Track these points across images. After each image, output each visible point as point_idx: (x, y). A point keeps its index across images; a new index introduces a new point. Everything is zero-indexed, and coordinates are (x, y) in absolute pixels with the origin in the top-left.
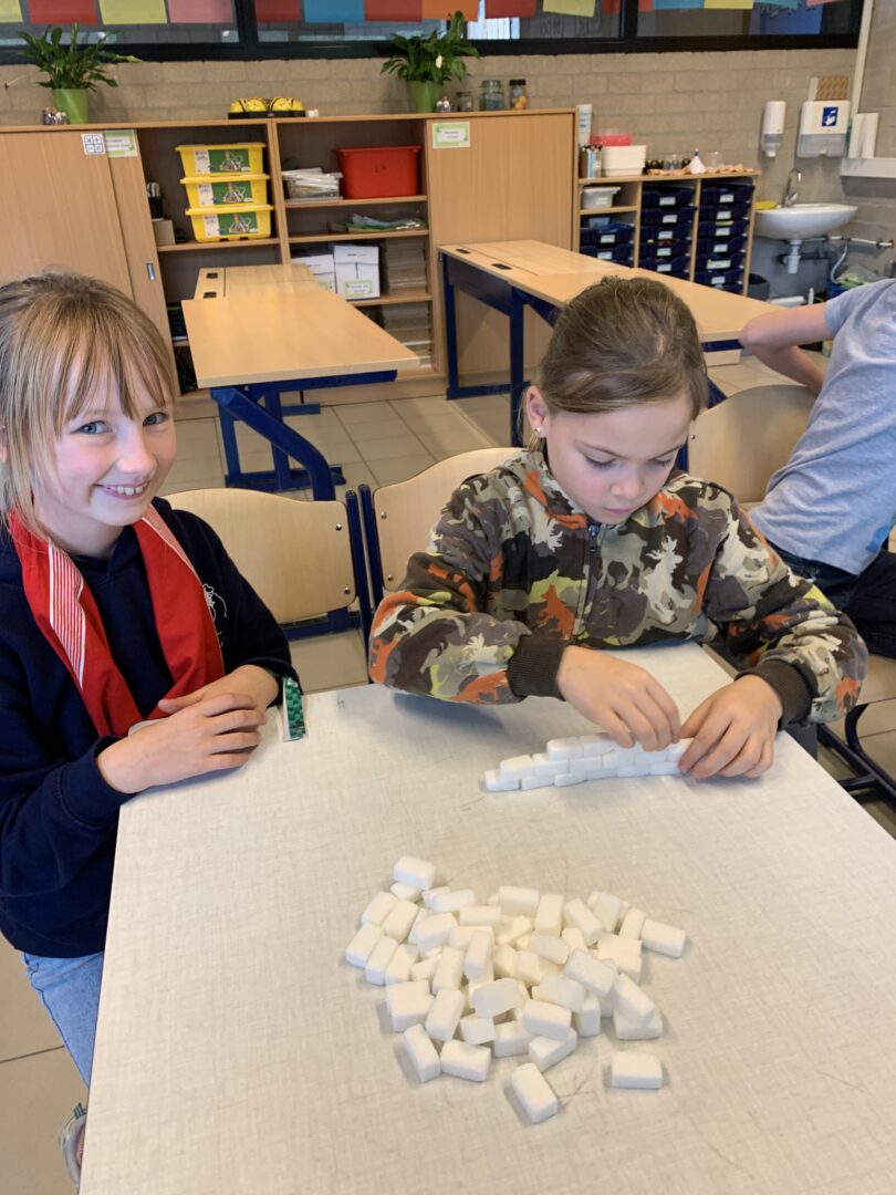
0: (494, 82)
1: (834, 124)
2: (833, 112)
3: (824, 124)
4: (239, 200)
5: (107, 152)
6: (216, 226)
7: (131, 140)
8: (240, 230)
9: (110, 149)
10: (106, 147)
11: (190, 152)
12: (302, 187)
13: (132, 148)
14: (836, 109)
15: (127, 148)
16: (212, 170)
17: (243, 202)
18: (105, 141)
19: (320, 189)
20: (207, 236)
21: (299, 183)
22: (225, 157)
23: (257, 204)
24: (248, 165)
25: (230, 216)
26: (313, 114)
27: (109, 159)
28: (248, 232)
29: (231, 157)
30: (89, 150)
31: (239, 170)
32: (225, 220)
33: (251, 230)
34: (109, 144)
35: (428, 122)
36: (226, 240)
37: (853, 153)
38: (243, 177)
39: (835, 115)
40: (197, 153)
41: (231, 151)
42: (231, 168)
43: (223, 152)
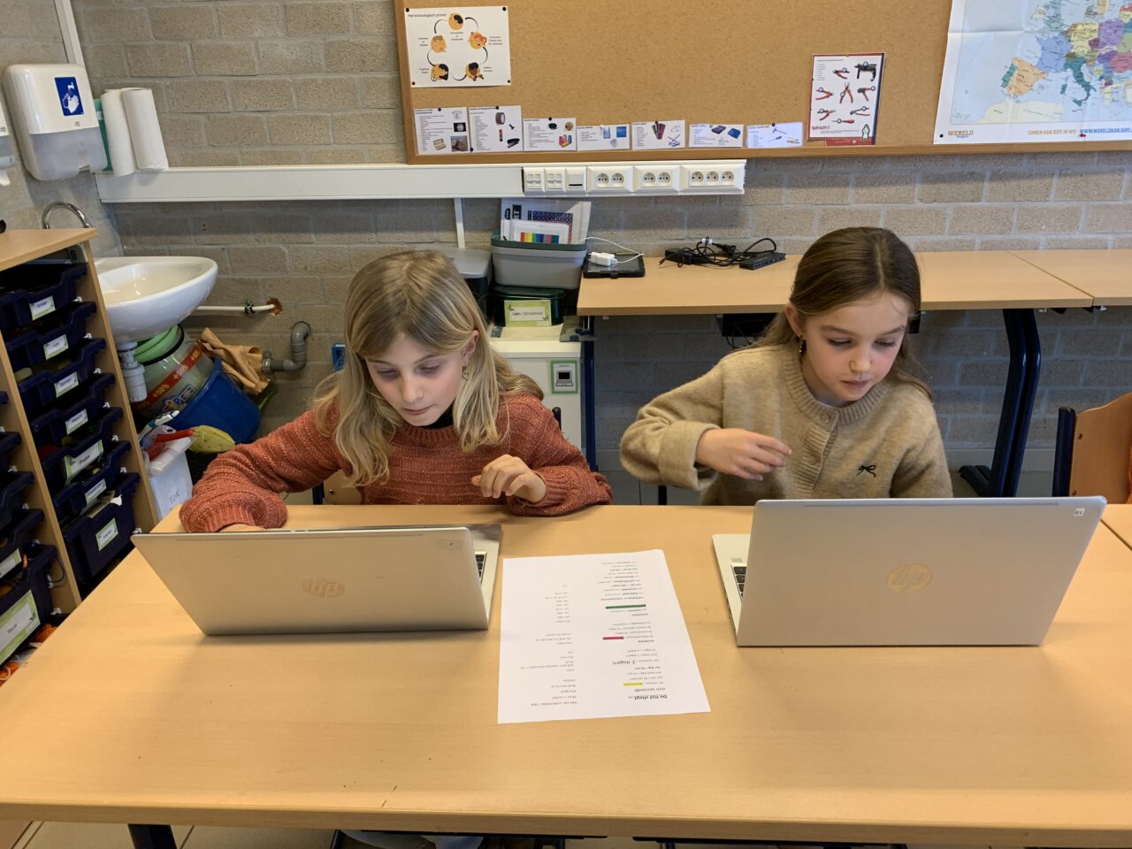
1: (79, 111)
2: (71, 87)
3: (67, 112)
14: (73, 80)
37: (124, 165)
39: (75, 92)
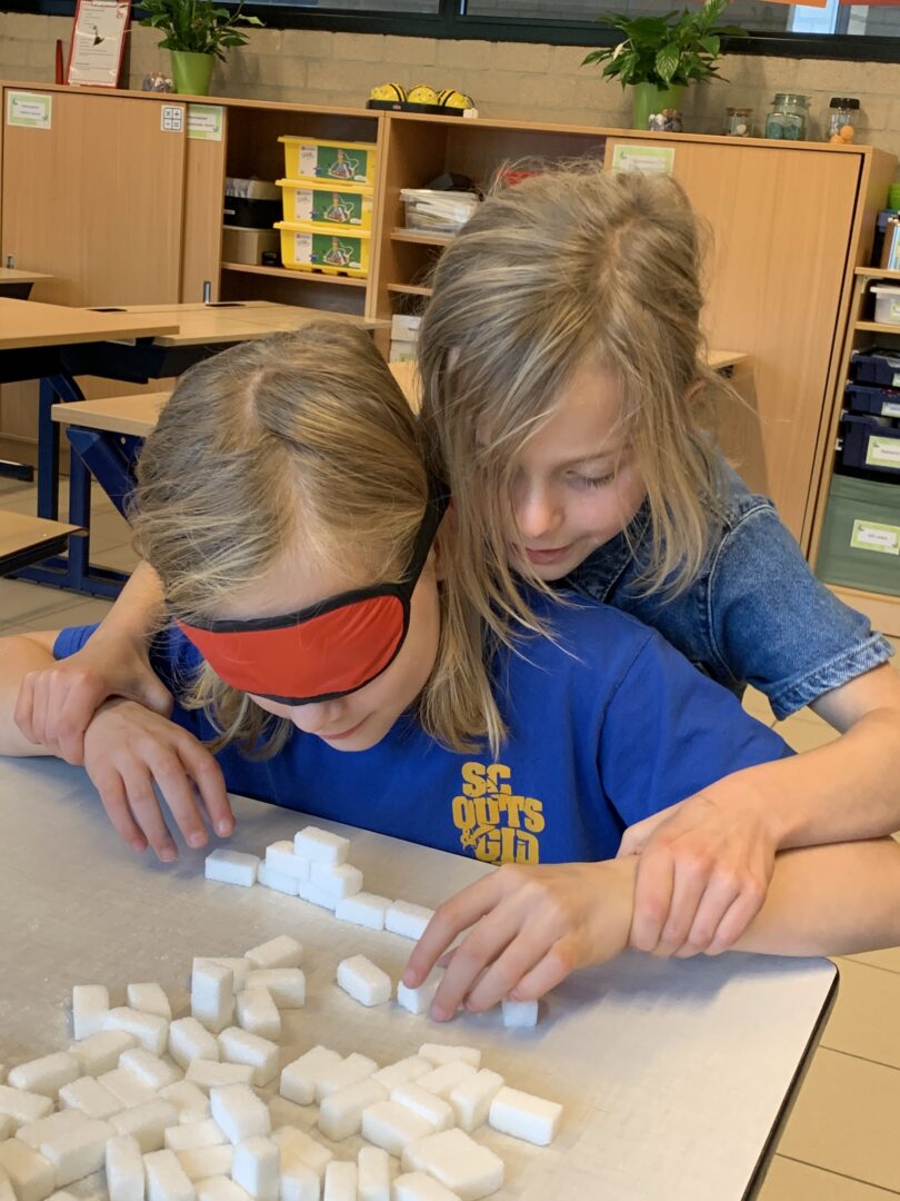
0: (792, 97)
4: (344, 219)
5: (187, 131)
6: (308, 250)
7: (217, 120)
8: (337, 260)
9: (192, 128)
10: (187, 124)
11: (296, 146)
12: (422, 213)
13: (216, 130)
15: (210, 129)
16: (320, 173)
17: (348, 222)
18: (187, 117)
19: (446, 221)
20: (296, 262)
21: (420, 207)
22: (337, 159)
23: (365, 228)
24: (364, 174)
25: (328, 239)
26: (470, 116)
27: (187, 141)
28: (347, 266)
29: (344, 159)
30: (166, 125)
31: (352, 179)
32: (321, 242)
33: (351, 264)
34: (192, 121)
35: (609, 141)
36: (318, 271)
38: (354, 189)
40: (303, 148)
41: (344, 150)
42: (342, 173)
43: (335, 150)
